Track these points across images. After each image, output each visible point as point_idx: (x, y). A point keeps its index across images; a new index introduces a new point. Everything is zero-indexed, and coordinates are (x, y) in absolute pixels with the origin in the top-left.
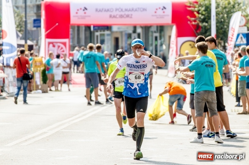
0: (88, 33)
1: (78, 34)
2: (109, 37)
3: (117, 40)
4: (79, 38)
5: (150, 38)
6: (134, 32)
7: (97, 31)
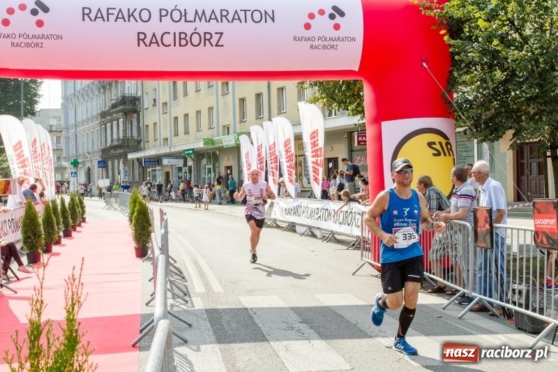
0: (141, 169)
1: (133, 171)
2: (160, 172)
3: (167, 174)
4: (133, 174)
5: (202, 171)
6: (185, 164)
7: (149, 168)
